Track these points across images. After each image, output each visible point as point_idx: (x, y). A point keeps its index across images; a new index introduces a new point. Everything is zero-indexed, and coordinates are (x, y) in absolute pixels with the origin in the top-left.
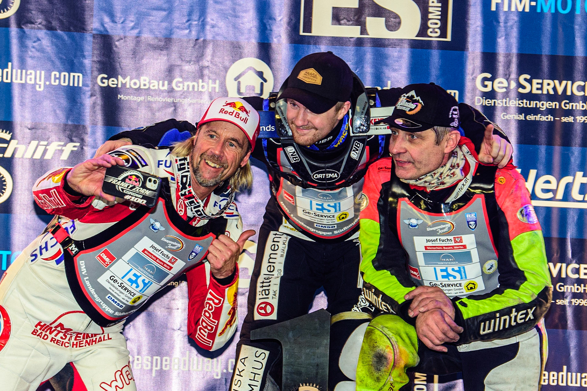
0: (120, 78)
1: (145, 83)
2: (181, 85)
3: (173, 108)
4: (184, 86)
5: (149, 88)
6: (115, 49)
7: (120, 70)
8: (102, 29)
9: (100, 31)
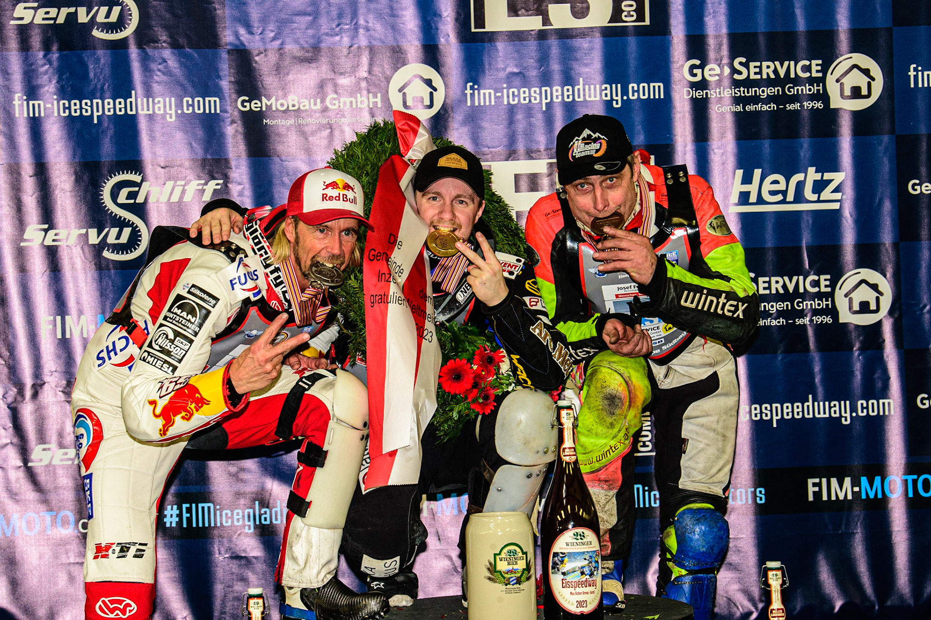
0: (264, 99)
1: (293, 103)
2: (336, 102)
3: (329, 131)
4: (339, 102)
5: (299, 108)
6: (254, 65)
7: (262, 90)
8: (237, 42)
9: (237, 46)
